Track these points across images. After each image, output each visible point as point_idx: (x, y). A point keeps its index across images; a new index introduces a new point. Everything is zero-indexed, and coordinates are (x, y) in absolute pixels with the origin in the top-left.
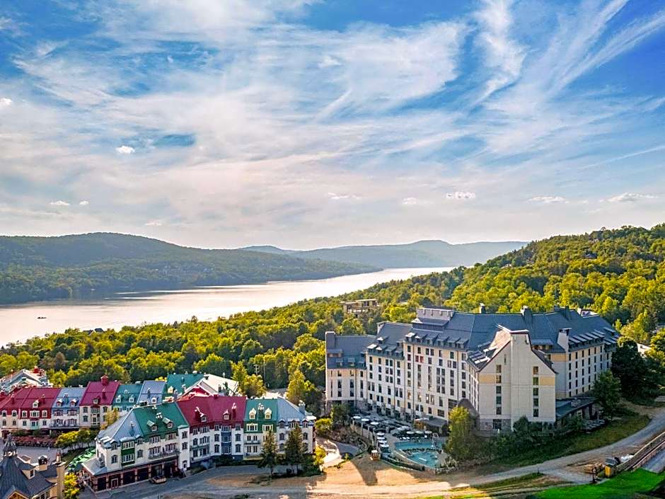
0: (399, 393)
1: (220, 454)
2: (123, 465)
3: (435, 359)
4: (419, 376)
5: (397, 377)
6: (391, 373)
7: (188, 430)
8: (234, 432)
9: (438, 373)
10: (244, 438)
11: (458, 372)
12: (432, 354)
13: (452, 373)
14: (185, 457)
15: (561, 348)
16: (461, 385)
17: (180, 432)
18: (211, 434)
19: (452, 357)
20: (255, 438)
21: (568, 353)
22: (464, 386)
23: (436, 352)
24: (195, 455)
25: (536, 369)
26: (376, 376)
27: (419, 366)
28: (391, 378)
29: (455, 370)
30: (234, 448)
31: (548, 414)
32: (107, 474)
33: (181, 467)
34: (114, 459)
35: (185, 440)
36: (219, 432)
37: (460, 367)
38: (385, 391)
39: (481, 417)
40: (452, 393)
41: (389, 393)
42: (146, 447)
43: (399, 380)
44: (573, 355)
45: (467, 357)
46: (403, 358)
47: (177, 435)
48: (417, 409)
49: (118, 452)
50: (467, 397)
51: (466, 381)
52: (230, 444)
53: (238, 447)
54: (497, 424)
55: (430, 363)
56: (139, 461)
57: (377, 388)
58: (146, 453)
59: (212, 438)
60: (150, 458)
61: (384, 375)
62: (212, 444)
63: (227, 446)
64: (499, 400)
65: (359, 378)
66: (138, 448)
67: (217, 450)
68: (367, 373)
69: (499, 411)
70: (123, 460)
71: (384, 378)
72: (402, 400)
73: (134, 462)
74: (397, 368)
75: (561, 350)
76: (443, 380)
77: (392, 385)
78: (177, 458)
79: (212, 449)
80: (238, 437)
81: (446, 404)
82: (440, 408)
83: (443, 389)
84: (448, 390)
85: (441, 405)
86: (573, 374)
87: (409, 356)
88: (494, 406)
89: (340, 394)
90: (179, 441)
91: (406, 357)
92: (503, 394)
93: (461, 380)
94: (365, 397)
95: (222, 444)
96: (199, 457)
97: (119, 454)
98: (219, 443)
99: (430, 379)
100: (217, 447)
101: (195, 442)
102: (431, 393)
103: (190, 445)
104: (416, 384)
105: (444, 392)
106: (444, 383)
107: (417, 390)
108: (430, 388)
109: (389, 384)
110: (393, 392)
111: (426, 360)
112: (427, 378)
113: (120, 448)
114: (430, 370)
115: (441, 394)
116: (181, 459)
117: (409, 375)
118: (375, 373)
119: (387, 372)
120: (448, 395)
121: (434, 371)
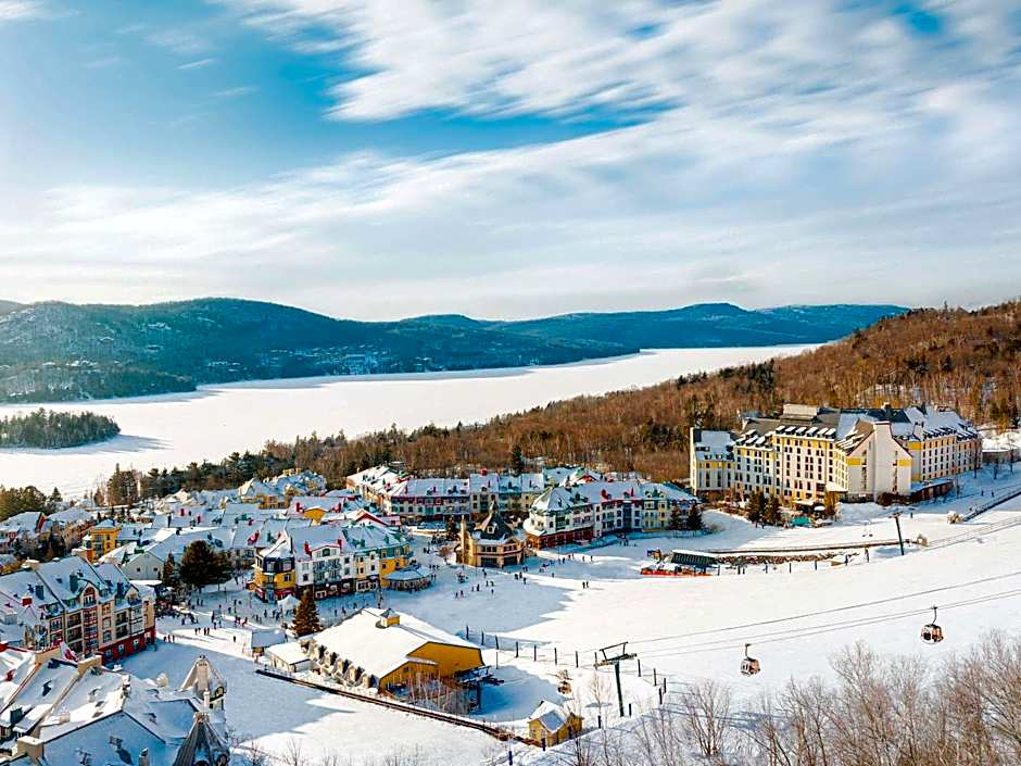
0: (767, 481)
1: (621, 527)
2: (557, 530)
3: (804, 449)
4: (788, 465)
5: (766, 466)
6: (760, 464)
7: (600, 505)
8: (634, 509)
9: (807, 460)
10: (640, 514)
11: (825, 460)
12: (801, 444)
13: (820, 461)
14: (598, 528)
15: (917, 437)
16: (828, 470)
17: (595, 506)
18: (615, 510)
19: (820, 447)
20: (652, 514)
21: (923, 443)
22: (831, 470)
23: (805, 443)
24: (604, 527)
25: (896, 453)
26: (744, 467)
27: (788, 456)
28: (760, 468)
29: (823, 458)
30: (633, 523)
31: (905, 490)
32: (547, 536)
33: (595, 534)
34: (551, 525)
35: (599, 514)
36: (621, 510)
37: (828, 454)
38: (753, 479)
39: (849, 493)
40: (820, 478)
41: (758, 481)
42: (571, 516)
43: (768, 470)
44: (927, 445)
45: (835, 445)
46: (773, 449)
47: (592, 508)
48: (786, 494)
49: (553, 519)
50: (834, 480)
51: (834, 467)
52: (630, 520)
53: (637, 522)
55: (799, 452)
56: (567, 528)
57: (745, 478)
58: (572, 522)
59: (615, 514)
60: (574, 526)
61: (752, 465)
62: (616, 519)
63: (627, 519)
64: (864, 479)
65: (727, 470)
66: (567, 517)
67: (619, 524)
68: (734, 465)
69: (864, 488)
70: (557, 526)
71: (752, 468)
72: (770, 487)
73: (563, 528)
74: (766, 459)
75: (917, 440)
76: (812, 467)
77: (760, 474)
78: (592, 528)
79: (615, 523)
80: (637, 513)
81: (814, 487)
82: (809, 492)
83: (812, 475)
84: (816, 476)
85: (809, 489)
86: (927, 461)
87: (778, 447)
88: (861, 484)
89: (708, 485)
90: (594, 514)
92: (868, 475)
93: (828, 474)
94: (732, 486)
95: (624, 519)
96: (607, 529)
97: (554, 521)
98: (621, 518)
99: (799, 467)
100: (619, 521)
101: (604, 515)
102: (799, 479)
103: (601, 518)
104: (785, 473)
105: (811, 477)
106: (812, 469)
107: (786, 477)
108: (799, 475)
109: (758, 473)
110: (761, 481)
111: (795, 450)
112: (796, 466)
113: (554, 517)
114: (799, 459)
115: (809, 480)
116: (596, 529)
117: (778, 465)
118: (743, 464)
119: (756, 462)
120: (816, 480)
121: (803, 459)
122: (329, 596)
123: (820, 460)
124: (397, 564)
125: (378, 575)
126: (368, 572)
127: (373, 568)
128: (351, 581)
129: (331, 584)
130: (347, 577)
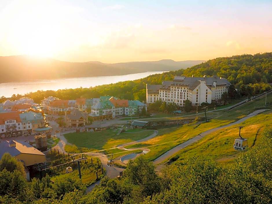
0: (169, 100)
1: (122, 114)
2: (100, 115)
3: (180, 90)
4: (175, 95)
6: (167, 95)
7: (115, 107)
8: (126, 108)
10: (128, 110)
11: (186, 93)
12: (179, 88)
14: (114, 114)
15: (214, 86)
16: (187, 96)
17: (113, 108)
18: (120, 109)
19: (185, 89)
20: (132, 110)
21: (216, 88)
22: (188, 96)
23: (180, 88)
24: (116, 114)
25: (207, 90)
26: (162, 96)
27: (175, 92)
28: (167, 96)
31: (209, 102)
32: (96, 117)
33: (113, 116)
34: (98, 113)
35: (114, 110)
36: (122, 109)
37: (187, 91)
38: (165, 100)
39: (192, 103)
40: (184, 99)
42: (104, 111)
43: (169, 96)
44: (217, 88)
45: (189, 88)
46: (170, 90)
47: (112, 108)
49: (98, 111)
50: (188, 99)
51: (188, 95)
52: (125, 112)
53: (127, 112)
54: (197, 104)
55: (178, 91)
56: (103, 114)
57: (162, 99)
58: (105, 112)
59: (120, 110)
60: (106, 114)
61: (164, 95)
62: (120, 112)
63: (124, 112)
64: (197, 98)
65: (157, 97)
67: (121, 113)
68: (159, 95)
69: (197, 101)
70: (100, 113)
71: (164, 96)
72: (170, 102)
73: (102, 114)
74: (168, 93)
75: (214, 87)
76: (182, 95)
77: (167, 98)
78: (112, 114)
79: (120, 113)
80: (127, 110)
83: (182, 98)
84: (183, 98)
85: (181, 102)
86: (217, 93)
87: (172, 89)
88: (196, 100)
89: (151, 101)
90: (112, 110)
91: (171, 90)
92: (198, 97)
95: (123, 112)
96: (117, 115)
97: (99, 112)
98: (122, 111)
99: (178, 95)
100: (121, 112)
101: (116, 110)
102: (178, 99)
103: (115, 111)
104: (174, 97)
105: (182, 99)
106: (182, 96)
107: (174, 99)
109: (166, 98)
110: (167, 100)
111: (177, 90)
112: (177, 95)
113: (99, 111)
115: (181, 99)
116: (113, 115)
117: (172, 95)
118: (162, 95)
119: (165, 94)
120: (183, 99)
121: (179, 93)
122: (12, 136)
123: (184, 93)
124: (39, 126)
125: (31, 129)
126: (28, 128)
127: (29, 127)
128: (21, 131)
129: (13, 132)
130: (19, 130)
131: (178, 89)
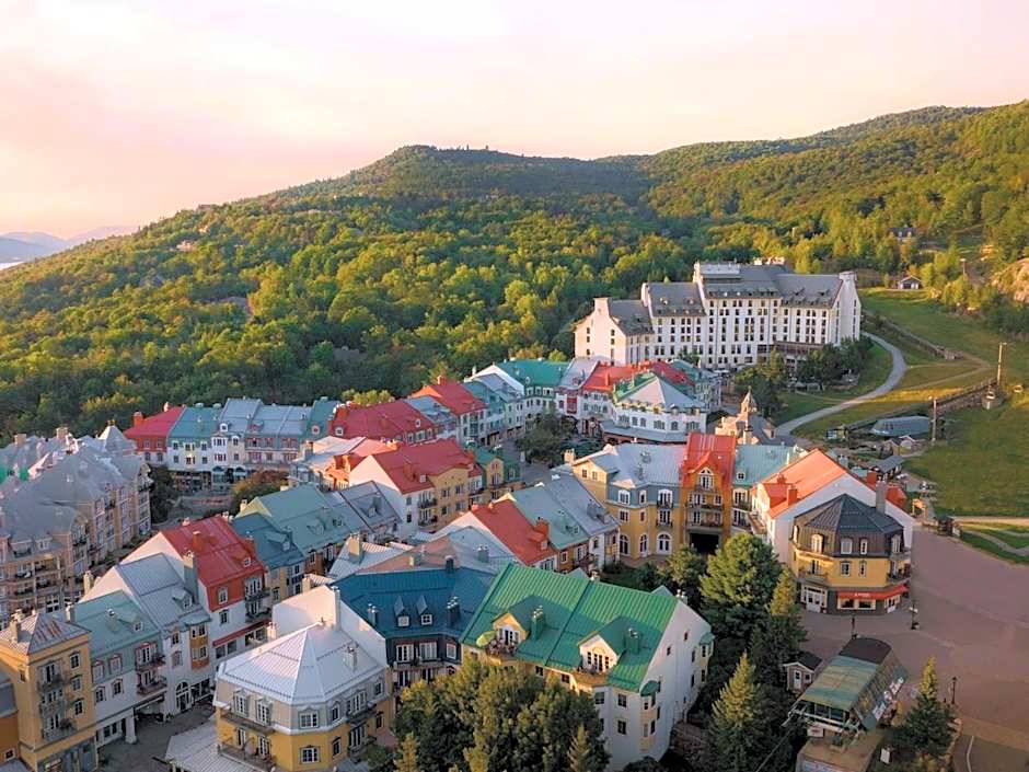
0: (697, 350)
3: (744, 311)
4: (724, 329)
5: (696, 334)
6: (689, 332)
9: (747, 322)
11: (769, 318)
12: (740, 306)
13: (762, 321)
16: (771, 329)
19: (763, 305)
22: (774, 328)
23: (745, 303)
25: (855, 303)
26: (666, 338)
27: (724, 320)
28: (689, 337)
29: (766, 317)
37: (772, 313)
38: (678, 351)
40: (762, 339)
43: (698, 338)
45: (779, 302)
46: (705, 314)
48: (720, 362)
50: (778, 340)
55: (737, 314)
57: (667, 351)
61: (678, 335)
64: (837, 331)
68: (654, 337)
71: (678, 338)
74: (696, 326)
76: (752, 328)
77: (689, 344)
81: (754, 350)
82: (749, 355)
83: (752, 337)
84: (757, 337)
85: (749, 352)
87: (712, 311)
88: (835, 336)
91: (708, 313)
92: (839, 326)
93: (772, 325)
99: (736, 329)
102: (737, 343)
104: (720, 338)
105: (752, 339)
107: (721, 343)
108: (736, 339)
110: (690, 351)
111: (732, 312)
112: (733, 329)
114: (737, 321)
115: (749, 342)
117: (711, 330)
118: (666, 335)
119: (683, 331)
120: (757, 341)
121: (742, 321)
123: (762, 319)
131: (737, 307)
